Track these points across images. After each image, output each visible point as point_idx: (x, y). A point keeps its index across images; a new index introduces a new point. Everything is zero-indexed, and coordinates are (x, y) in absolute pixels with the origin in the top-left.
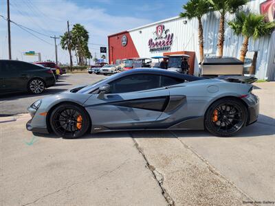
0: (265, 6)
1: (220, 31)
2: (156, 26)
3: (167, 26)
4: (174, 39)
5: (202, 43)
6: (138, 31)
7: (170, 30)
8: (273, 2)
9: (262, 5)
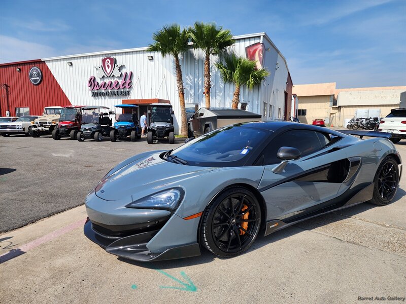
0: (252, 50)
1: (206, 76)
2: (101, 58)
3: (120, 60)
4: (134, 80)
5: (182, 89)
6: (66, 63)
7: (127, 66)
8: (260, 47)
9: (247, 49)
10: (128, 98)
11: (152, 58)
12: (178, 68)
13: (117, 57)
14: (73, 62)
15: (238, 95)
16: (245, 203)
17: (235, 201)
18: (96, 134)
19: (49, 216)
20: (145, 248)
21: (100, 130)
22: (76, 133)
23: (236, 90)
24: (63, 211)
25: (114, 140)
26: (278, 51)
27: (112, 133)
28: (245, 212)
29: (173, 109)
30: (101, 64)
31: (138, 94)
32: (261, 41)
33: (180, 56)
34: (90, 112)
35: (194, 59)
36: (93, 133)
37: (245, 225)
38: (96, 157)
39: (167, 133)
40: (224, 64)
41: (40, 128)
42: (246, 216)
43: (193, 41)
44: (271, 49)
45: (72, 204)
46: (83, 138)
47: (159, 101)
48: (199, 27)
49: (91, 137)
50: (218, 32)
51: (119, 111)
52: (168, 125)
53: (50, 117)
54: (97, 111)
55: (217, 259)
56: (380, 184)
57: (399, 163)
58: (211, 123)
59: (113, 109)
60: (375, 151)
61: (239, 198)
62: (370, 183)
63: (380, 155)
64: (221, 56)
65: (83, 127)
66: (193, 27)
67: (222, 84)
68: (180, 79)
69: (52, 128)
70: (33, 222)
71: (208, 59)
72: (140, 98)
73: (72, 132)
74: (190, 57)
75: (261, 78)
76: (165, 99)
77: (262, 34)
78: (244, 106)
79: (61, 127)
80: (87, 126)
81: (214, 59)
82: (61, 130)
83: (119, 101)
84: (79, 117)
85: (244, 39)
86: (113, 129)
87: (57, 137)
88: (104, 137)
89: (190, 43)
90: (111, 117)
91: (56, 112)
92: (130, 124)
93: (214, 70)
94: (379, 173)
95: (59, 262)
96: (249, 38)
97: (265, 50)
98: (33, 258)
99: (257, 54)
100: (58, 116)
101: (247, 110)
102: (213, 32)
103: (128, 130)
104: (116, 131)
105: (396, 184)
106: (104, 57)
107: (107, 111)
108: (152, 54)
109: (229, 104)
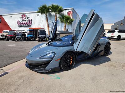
2: (21, 14)
3: (28, 15)
4: (33, 22)
5: (48, 25)
6: (9, 16)
7: (30, 17)
8: (72, 12)
9: (68, 12)
10: (31, 27)
11: (38, 15)
12: (47, 18)
13: (26, 14)
14: (12, 16)
15: (65, 26)
16: (71, 56)
17: (69, 56)
18: (21, 39)
19: (13, 63)
20: (45, 69)
21: (22, 38)
22: (14, 39)
23: (65, 25)
24: (17, 61)
25: (27, 41)
26: (77, 13)
27: (26, 38)
28: (71, 58)
29: (46, 31)
30: (21, 16)
31: (34, 26)
32: (72, 10)
33: (47, 14)
34: (18, 32)
35: (52, 15)
36: (20, 39)
37: (71, 62)
38: (22, 46)
39: (44, 38)
40: (61, 17)
41: (2, 37)
42: (72, 59)
43: (51, 10)
44: (75, 13)
45: (19, 59)
46: (17, 40)
47: (41, 28)
48: (53, 5)
49: (19, 40)
50: (59, 7)
51: (28, 32)
52: (45, 36)
53: (5, 34)
54: (21, 32)
55: (64, 71)
56: (105, 50)
57: (110, 45)
58: (58, 35)
59: (26, 31)
60: (104, 42)
61: (70, 55)
62: (103, 50)
63: (105, 43)
64: (60, 15)
65: (17, 37)
66: (51, 5)
67: (60, 23)
68: (47, 22)
69: (6, 37)
70: (8, 65)
71: (56, 15)
72: (35, 27)
73: (13, 38)
74: (50, 15)
75: (72, 21)
76: (43, 28)
77: (72, 8)
78: (67, 30)
79: (9, 37)
80: (18, 37)
81: (58, 15)
82: (9, 38)
83: (28, 28)
84: (15, 33)
85: (67, 9)
86: (26, 37)
87: (8, 40)
88: (24, 40)
89: (50, 10)
90: (26, 33)
91: (7, 32)
92: (32, 36)
93: (58, 19)
94: (105, 48)
95: (20, 75)
96: (68, 9)
97: (73, 13)
98: (12, 74)
99: (71, 14)
100: (8, 33)
101: (68, 31)
102: (57, 7)
103: (32, 38)
104: (28, 38)
105: (109, 50)
106: (22, 14)
107: (24, 32)
108: (38, 13)
109: (63, 29)
